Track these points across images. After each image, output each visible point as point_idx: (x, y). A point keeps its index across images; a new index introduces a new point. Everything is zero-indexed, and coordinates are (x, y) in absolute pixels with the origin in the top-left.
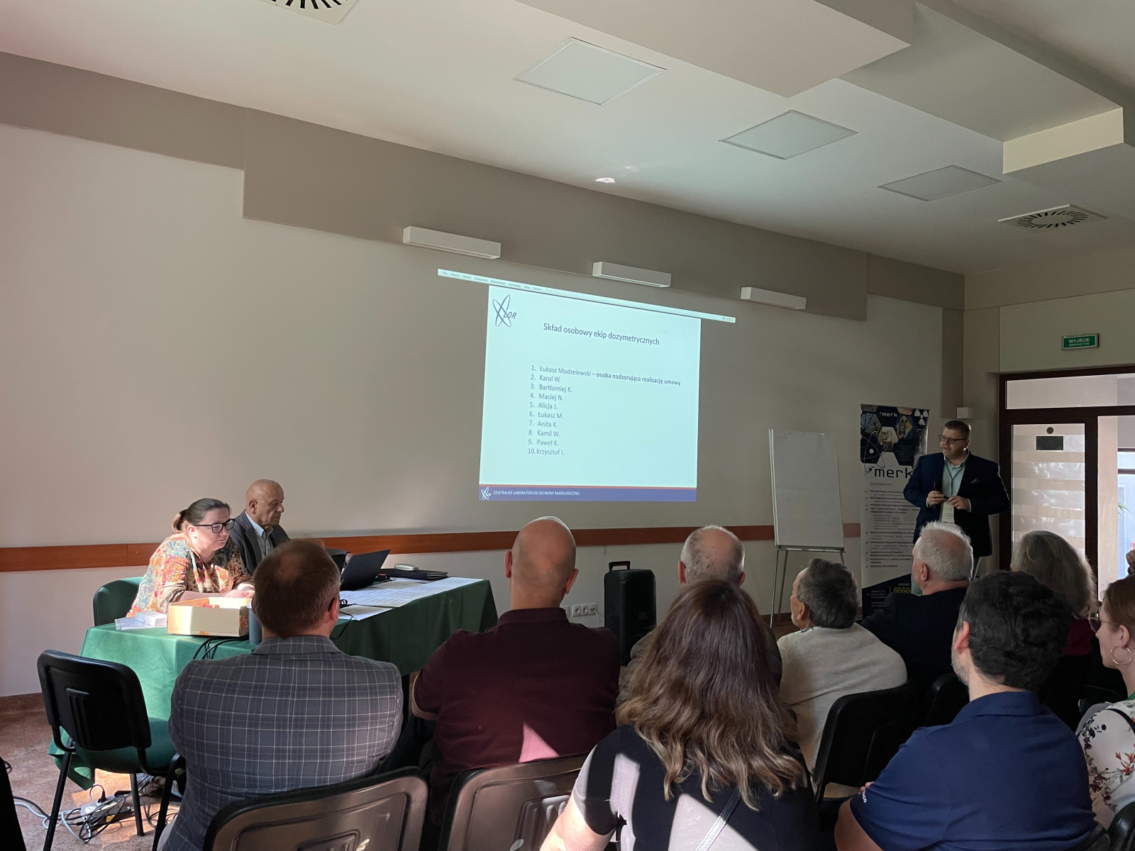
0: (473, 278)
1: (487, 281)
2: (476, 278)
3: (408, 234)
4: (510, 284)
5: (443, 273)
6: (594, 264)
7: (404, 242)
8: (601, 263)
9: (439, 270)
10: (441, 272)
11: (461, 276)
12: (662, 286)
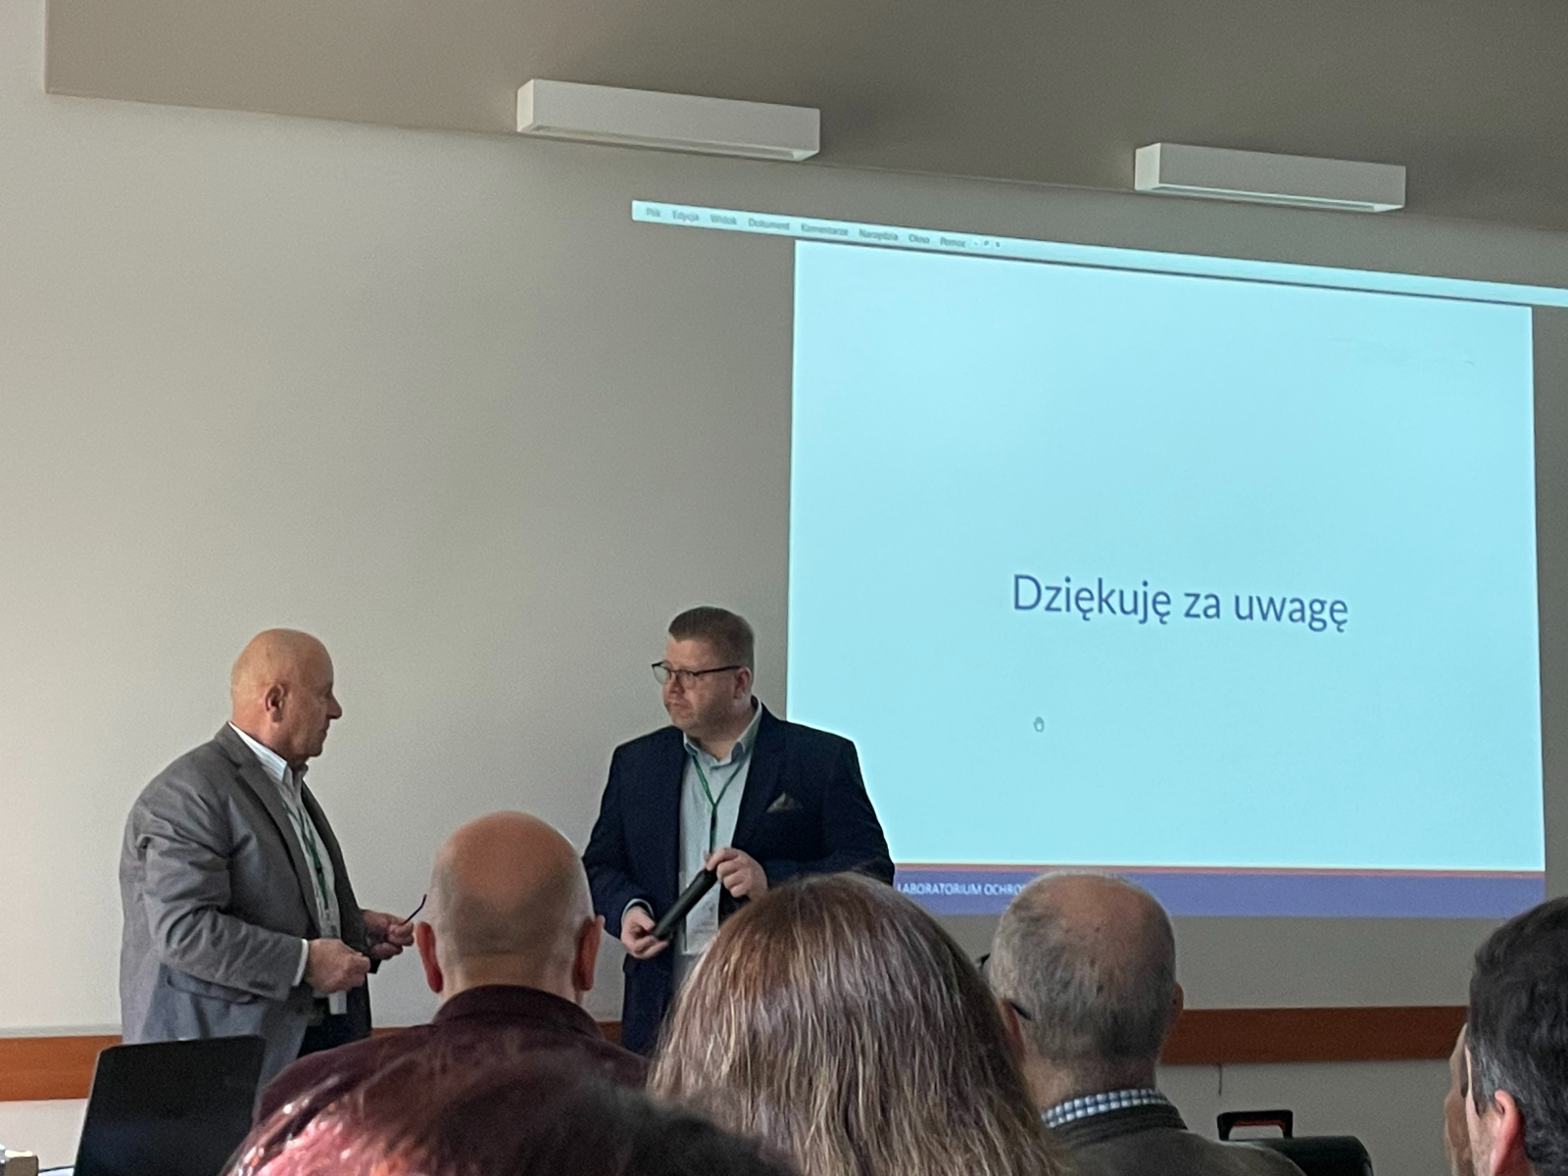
0: (743, 221)
1: (787, 226)
2: (751, 222)
3: (528, 106)
4: (862, 233)
5: (649, 211)
6: (1139, 151)
7: (519, 130)
8: (1158, 146)
9: (636, 204)
10: (640, 210)
11: (705, 217)
12: (1379, 207)
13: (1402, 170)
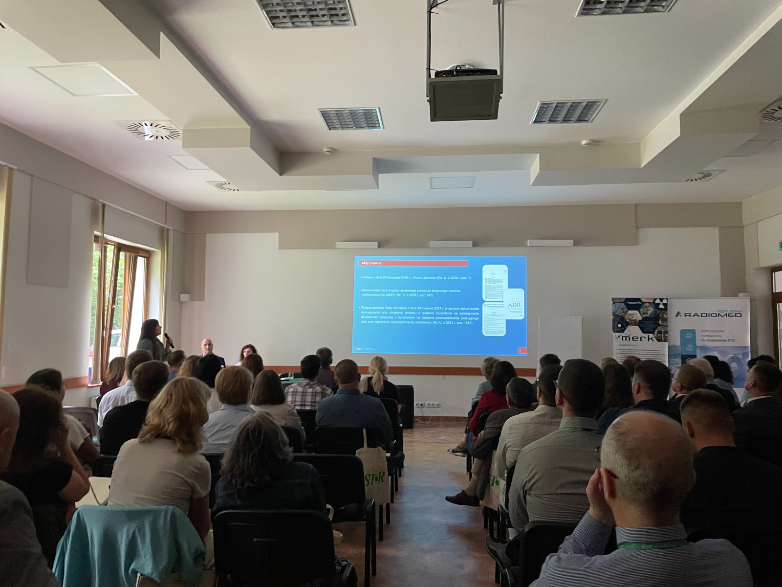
6: (430, 242)
7: (337, 248)
13: (472, 242)
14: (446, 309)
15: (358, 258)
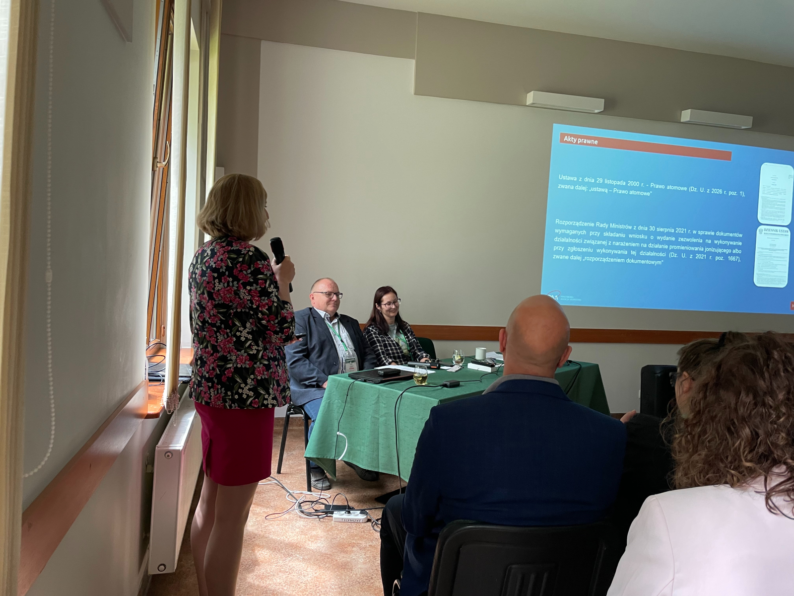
3: (530, 98)
6: (683, 112)
7: (527, 104)
8: (690, 110)
10: (556, 126)
12: (743, 128)
13: (752, 117)
14: (695, 232)
15: (558, 129)
